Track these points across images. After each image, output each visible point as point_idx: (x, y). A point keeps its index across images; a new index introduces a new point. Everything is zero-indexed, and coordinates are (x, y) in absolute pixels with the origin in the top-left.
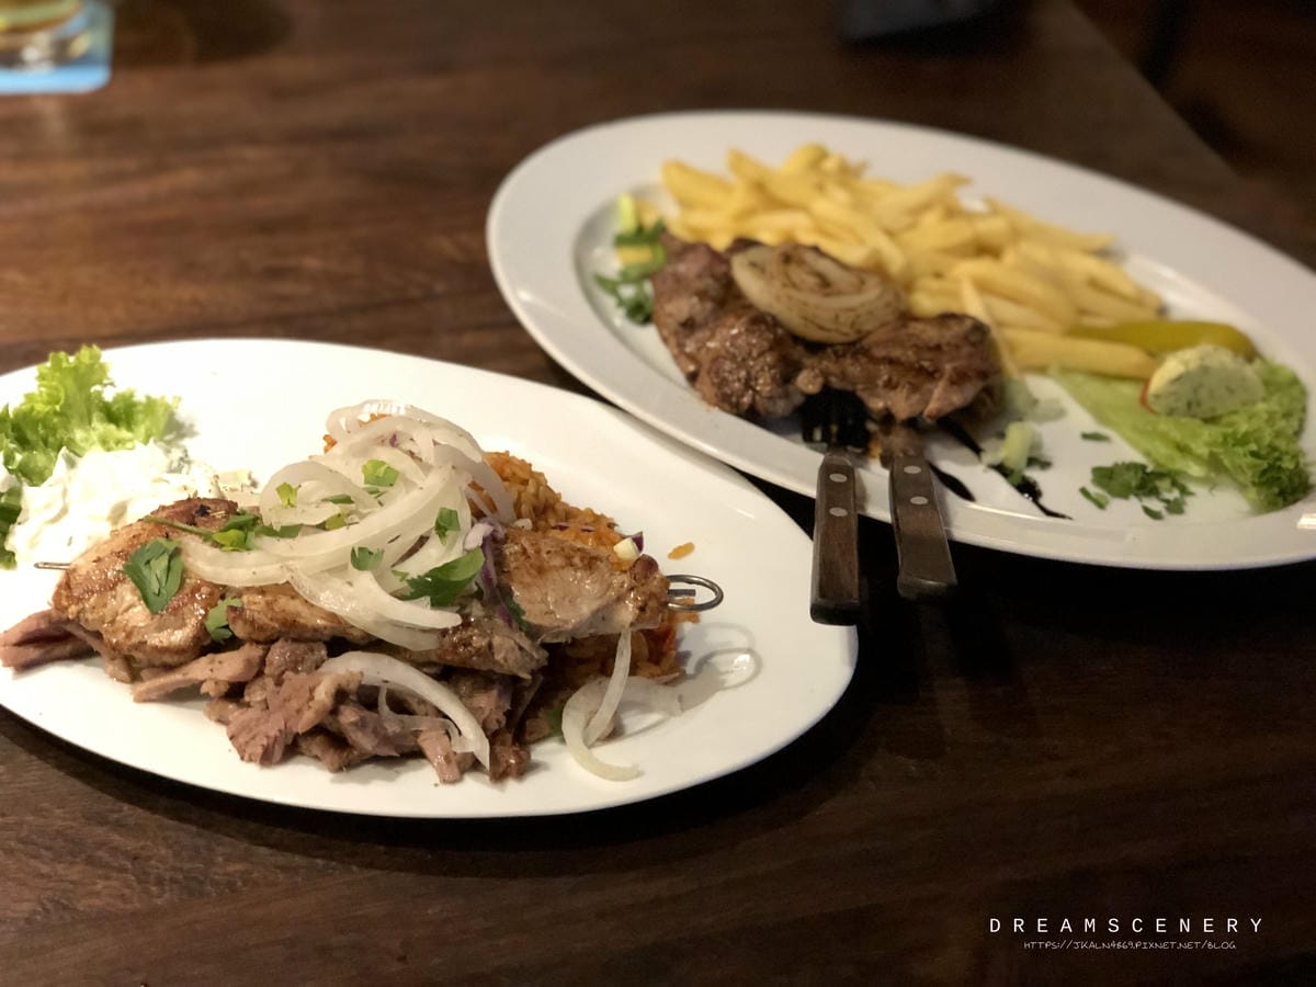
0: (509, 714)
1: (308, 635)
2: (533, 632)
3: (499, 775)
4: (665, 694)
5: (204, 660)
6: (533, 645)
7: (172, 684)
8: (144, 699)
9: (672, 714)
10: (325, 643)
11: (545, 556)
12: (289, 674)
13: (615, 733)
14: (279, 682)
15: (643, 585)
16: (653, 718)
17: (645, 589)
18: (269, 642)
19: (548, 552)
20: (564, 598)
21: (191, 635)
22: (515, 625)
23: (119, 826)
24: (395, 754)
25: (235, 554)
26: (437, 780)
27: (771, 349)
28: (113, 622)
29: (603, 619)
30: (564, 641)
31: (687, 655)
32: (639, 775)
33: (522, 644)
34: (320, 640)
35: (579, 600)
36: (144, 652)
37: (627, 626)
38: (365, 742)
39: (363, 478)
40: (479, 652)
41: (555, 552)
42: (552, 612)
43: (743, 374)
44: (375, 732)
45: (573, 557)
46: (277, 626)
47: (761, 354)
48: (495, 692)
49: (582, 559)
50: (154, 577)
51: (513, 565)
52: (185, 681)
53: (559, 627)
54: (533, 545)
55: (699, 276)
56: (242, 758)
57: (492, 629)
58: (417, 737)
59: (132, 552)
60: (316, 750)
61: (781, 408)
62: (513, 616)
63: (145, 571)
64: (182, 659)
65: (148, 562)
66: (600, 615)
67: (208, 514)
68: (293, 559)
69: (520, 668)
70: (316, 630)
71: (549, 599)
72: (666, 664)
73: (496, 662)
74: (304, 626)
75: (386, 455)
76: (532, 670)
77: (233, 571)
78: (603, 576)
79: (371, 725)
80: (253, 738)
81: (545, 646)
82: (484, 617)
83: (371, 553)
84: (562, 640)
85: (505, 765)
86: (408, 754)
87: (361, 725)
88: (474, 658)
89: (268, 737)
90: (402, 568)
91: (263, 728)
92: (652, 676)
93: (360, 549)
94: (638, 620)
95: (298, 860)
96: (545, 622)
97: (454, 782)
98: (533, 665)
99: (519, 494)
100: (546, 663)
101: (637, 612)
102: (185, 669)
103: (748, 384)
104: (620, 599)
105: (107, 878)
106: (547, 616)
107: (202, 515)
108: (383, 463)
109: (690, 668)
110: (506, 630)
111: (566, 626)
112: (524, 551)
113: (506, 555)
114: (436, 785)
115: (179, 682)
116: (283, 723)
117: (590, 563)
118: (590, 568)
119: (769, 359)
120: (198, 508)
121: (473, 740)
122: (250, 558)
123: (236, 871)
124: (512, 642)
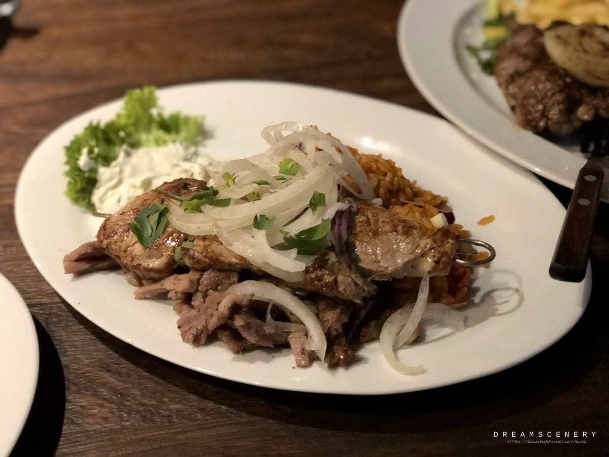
0: (345, 326)
1: (227, 267)
2: (365, 274)
3: (334, 365)
4: (456, 316)
5: (172, 277)
6: (364, 282)
7: (156, 290)
8: (142, 297)
9: (458, 330)
10: (239, 272)
11: (380, 224)
12: (211, 292)
13: (419, 339)
14: (205, 296)
15: (440, 246)
16: (447, 331)
17: (441, 249)
18: (203, 270)
19: (383, 222)
20: (387, 253)
21: (165, 262)
22: (353, 267)
23: (117, 373)
24: (272, 346)
25: (193, 214)
26: (295, 364)
27: (561, 91)
28: (125, 251)
29: (412, 267)
30: (386, 280)
31: (477, 290)
32: (423, 372)
33: (357, 282)
34: (235, 271)
35: (397, 255)
36: (140, 270)
37: (426, 273)
38: (251, 339)
39: (279, 170)
40: (327, 284)
41: (388, 222)
42: (379, 262)
43: (540, 107)
44: (257, 332)
45: (398, 226)
46: (207, 260)
47: (553, 95)
48: (338, 311)
49: (404, 227)
50: (150, 226)
51: (358, 229)
52: (162, 289)
53: (382, 271)
54: (374, 217)
55: (526, 45)
56: (184, 340)
57: (339, 270)
58: (288, 335)
59: (142, 209)
60: (225, 339)
61: (565, 129)
62: (353, 261)
63: (146, 222)
64: (161, 275)
65: (148, 216)
66: (410, 264)
67: (188, 188)
68: (221, 220)
69: (354, 296)
70: (231, 265)
71: (378, 252)
72: (459, 296)
73: (340, 292)
74: (223, 262)
75: (295, 155)
76: (364, 297)
77: (189, 225)
78: (414, 240)
79: (255, 328)
80: (190, 329)
81: (374, 282)
82: (337, 262)
83: (267, 219)
84: (386, 279)
85: (338, 358)
86: (279, 346)
87: (248, 327)
88: (324, 289)
89: (197, 329)
90: (287, 229)
91: (195, 323)
92: (448, 304)
93: (261, 216)
94: (434, 269)
95: (211, 405)
96: (374, 267)
97: (305, 367)
98: (365, 294)
99: (379, 181)
100: (375, 293)
101: (434, 264)
102: (163, 282)
103: (544, 114)
104: (423, 255)
105: (102, 406)
106: (375, 264)
107: (184, 189)
108: (292, 160)
109: (477, 299)
110: (347, 272)
111: (387, 271)
112: (369, 220)
113: (356, 223)
114: (294, 368)
115: (158, 289)
116: (204, 322)
117: (408, 230)
118: (407, 233)
119: (559, 97)
120: (183, 184)
121: (318, 342)
122: (199, 217)
123: (175, 409)
124: (350, 279)
